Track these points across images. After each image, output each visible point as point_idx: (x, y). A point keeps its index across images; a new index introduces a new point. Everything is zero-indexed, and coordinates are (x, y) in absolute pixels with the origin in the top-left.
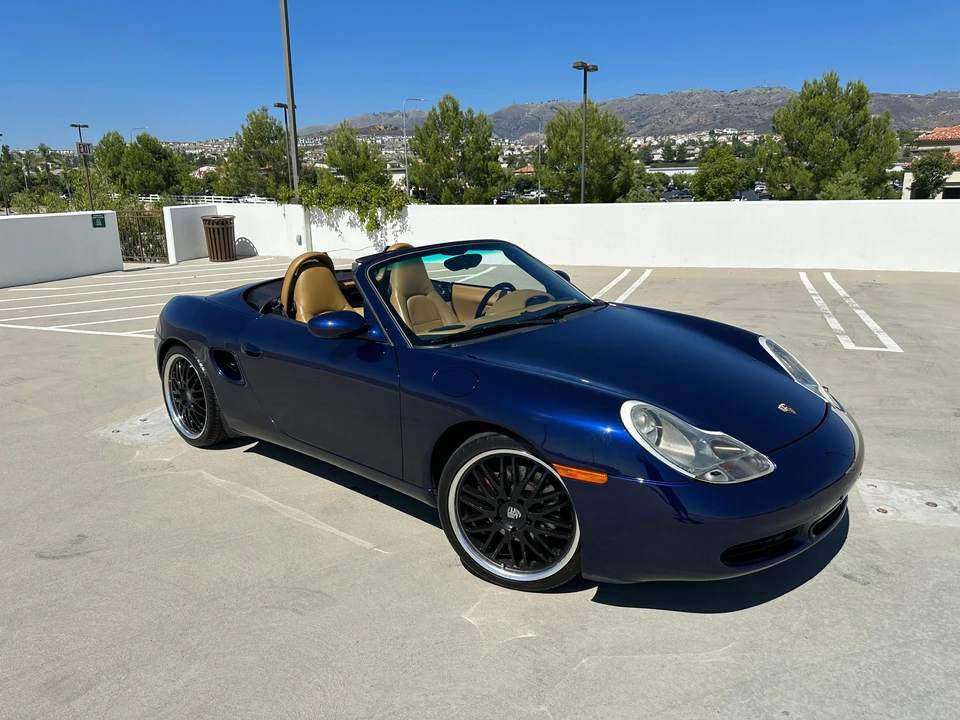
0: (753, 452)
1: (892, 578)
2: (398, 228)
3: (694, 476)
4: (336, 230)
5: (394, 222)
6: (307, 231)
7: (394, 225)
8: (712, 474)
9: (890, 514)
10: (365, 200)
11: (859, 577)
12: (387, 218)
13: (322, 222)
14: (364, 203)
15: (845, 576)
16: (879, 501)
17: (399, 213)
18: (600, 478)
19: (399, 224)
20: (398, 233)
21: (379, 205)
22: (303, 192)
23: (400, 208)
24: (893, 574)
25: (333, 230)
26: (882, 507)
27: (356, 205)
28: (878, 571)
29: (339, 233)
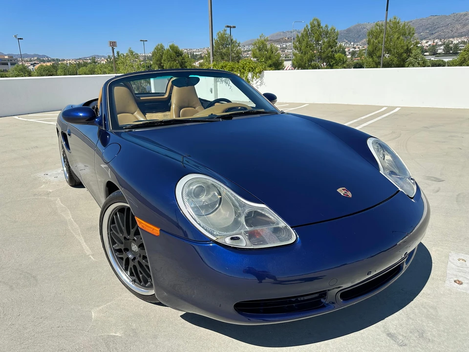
0: (282, 224)
1: (431, 345)
2: (259, 84)
3: (214, 238)
4: (229, 85)
5: (257, 80)
6: (215, 86)
7: (257, 82)
8: (232, 239)
9: (464, 285)
10: (243, 69)
11: (401, 337)
12: (253, 77)
13: (222, 81)
14: (242, 70)
15: (390, 335)
16: (460, 274)
17: (260, 75)
18: (156, 231)
19: (260, 81)
20: (259, 86)
21: (249, 71)
22: (214, 65)
23: (260, 72)
24: (433, 341)
25: (227, 85)
26: (460, 279)
27: (239, 72)
28: (422, 335)
29: (230, 87)
